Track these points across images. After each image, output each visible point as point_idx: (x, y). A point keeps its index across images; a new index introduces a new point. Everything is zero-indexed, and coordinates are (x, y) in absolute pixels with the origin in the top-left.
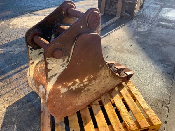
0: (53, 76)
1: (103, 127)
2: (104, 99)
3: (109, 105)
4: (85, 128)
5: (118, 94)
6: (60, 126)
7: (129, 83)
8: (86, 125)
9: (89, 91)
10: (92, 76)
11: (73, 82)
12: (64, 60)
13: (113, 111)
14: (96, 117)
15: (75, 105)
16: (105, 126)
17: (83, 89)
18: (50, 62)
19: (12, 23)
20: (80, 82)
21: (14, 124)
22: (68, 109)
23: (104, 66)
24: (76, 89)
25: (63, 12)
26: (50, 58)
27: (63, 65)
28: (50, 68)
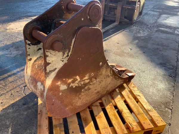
0: (52, 70)
1: (105, 128)
2: (105, 100)
3: (111, 106)
4: (86, 129)
5: (119, 96)
6: (58, 128)
8: (86, 126)
9: (90, 91)
10: (92, 73)
11: (73, 79)
12: (64, 54)
13: (114, 113)
14: (96, 118)
15: (75, 105)
16: (107, 128)
17: (83, 88)
18: (49, 55)
19: (9, 27)
20: (81, 80)
21: (9, 127)
22: (67, 108)
23: (105, 64)
24: (76, 87)
25: (63, 7)
26: (49, 51)
27: (63, 60)
28: (49, 62)
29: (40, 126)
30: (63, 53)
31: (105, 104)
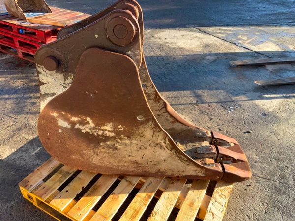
0: (48, 94)
1: (103, 216)
2: (150, 184)
3: (147, 197)
4: (82, 199)
5: (180, 192)
6: (61, 176)
7: (222, 188)
8: (87, 196)
9: (117, 152)
10: (120, 126)
11: (80, 119)
12: (66, 78)
14: (111, 196)
15: (87, 159)
16: (106, 218)
17: (104, 141)
18: (43, 72)
20: (96, 126)
21: (39, 146)
22: (74, 157)
23: (151, 122)
24: (87, 132)
26: (41, 66)
27: (65, 86)
28: (43, 81)
29: (50, 161)
30: (64, 76)
31: (144, 188)
